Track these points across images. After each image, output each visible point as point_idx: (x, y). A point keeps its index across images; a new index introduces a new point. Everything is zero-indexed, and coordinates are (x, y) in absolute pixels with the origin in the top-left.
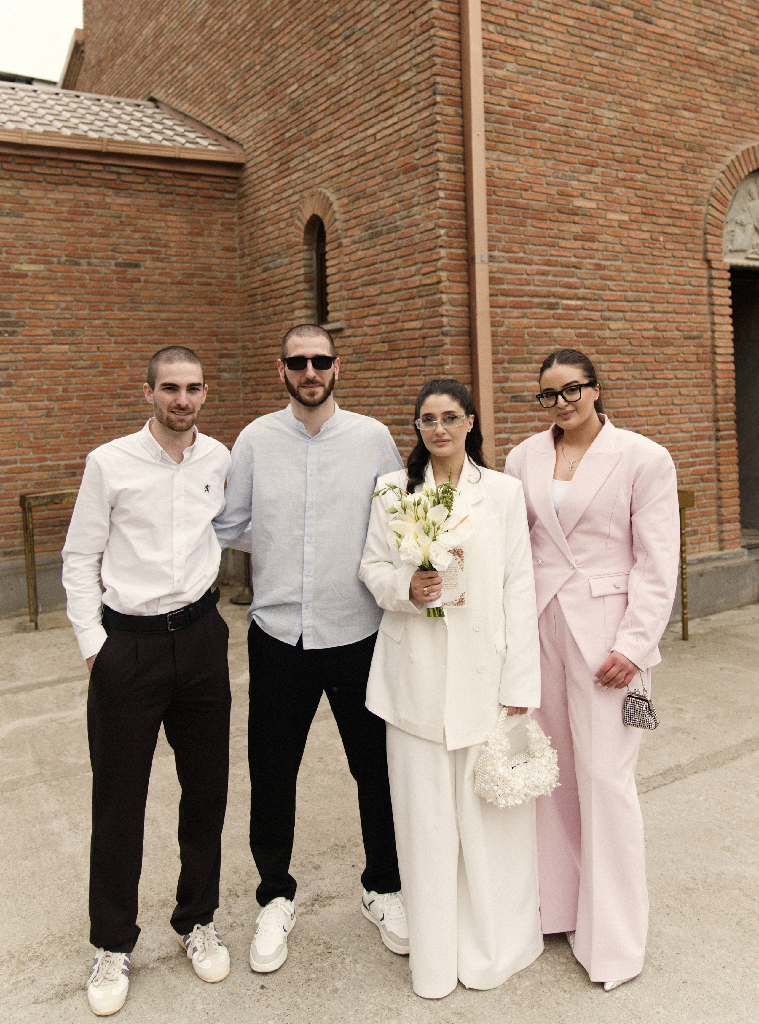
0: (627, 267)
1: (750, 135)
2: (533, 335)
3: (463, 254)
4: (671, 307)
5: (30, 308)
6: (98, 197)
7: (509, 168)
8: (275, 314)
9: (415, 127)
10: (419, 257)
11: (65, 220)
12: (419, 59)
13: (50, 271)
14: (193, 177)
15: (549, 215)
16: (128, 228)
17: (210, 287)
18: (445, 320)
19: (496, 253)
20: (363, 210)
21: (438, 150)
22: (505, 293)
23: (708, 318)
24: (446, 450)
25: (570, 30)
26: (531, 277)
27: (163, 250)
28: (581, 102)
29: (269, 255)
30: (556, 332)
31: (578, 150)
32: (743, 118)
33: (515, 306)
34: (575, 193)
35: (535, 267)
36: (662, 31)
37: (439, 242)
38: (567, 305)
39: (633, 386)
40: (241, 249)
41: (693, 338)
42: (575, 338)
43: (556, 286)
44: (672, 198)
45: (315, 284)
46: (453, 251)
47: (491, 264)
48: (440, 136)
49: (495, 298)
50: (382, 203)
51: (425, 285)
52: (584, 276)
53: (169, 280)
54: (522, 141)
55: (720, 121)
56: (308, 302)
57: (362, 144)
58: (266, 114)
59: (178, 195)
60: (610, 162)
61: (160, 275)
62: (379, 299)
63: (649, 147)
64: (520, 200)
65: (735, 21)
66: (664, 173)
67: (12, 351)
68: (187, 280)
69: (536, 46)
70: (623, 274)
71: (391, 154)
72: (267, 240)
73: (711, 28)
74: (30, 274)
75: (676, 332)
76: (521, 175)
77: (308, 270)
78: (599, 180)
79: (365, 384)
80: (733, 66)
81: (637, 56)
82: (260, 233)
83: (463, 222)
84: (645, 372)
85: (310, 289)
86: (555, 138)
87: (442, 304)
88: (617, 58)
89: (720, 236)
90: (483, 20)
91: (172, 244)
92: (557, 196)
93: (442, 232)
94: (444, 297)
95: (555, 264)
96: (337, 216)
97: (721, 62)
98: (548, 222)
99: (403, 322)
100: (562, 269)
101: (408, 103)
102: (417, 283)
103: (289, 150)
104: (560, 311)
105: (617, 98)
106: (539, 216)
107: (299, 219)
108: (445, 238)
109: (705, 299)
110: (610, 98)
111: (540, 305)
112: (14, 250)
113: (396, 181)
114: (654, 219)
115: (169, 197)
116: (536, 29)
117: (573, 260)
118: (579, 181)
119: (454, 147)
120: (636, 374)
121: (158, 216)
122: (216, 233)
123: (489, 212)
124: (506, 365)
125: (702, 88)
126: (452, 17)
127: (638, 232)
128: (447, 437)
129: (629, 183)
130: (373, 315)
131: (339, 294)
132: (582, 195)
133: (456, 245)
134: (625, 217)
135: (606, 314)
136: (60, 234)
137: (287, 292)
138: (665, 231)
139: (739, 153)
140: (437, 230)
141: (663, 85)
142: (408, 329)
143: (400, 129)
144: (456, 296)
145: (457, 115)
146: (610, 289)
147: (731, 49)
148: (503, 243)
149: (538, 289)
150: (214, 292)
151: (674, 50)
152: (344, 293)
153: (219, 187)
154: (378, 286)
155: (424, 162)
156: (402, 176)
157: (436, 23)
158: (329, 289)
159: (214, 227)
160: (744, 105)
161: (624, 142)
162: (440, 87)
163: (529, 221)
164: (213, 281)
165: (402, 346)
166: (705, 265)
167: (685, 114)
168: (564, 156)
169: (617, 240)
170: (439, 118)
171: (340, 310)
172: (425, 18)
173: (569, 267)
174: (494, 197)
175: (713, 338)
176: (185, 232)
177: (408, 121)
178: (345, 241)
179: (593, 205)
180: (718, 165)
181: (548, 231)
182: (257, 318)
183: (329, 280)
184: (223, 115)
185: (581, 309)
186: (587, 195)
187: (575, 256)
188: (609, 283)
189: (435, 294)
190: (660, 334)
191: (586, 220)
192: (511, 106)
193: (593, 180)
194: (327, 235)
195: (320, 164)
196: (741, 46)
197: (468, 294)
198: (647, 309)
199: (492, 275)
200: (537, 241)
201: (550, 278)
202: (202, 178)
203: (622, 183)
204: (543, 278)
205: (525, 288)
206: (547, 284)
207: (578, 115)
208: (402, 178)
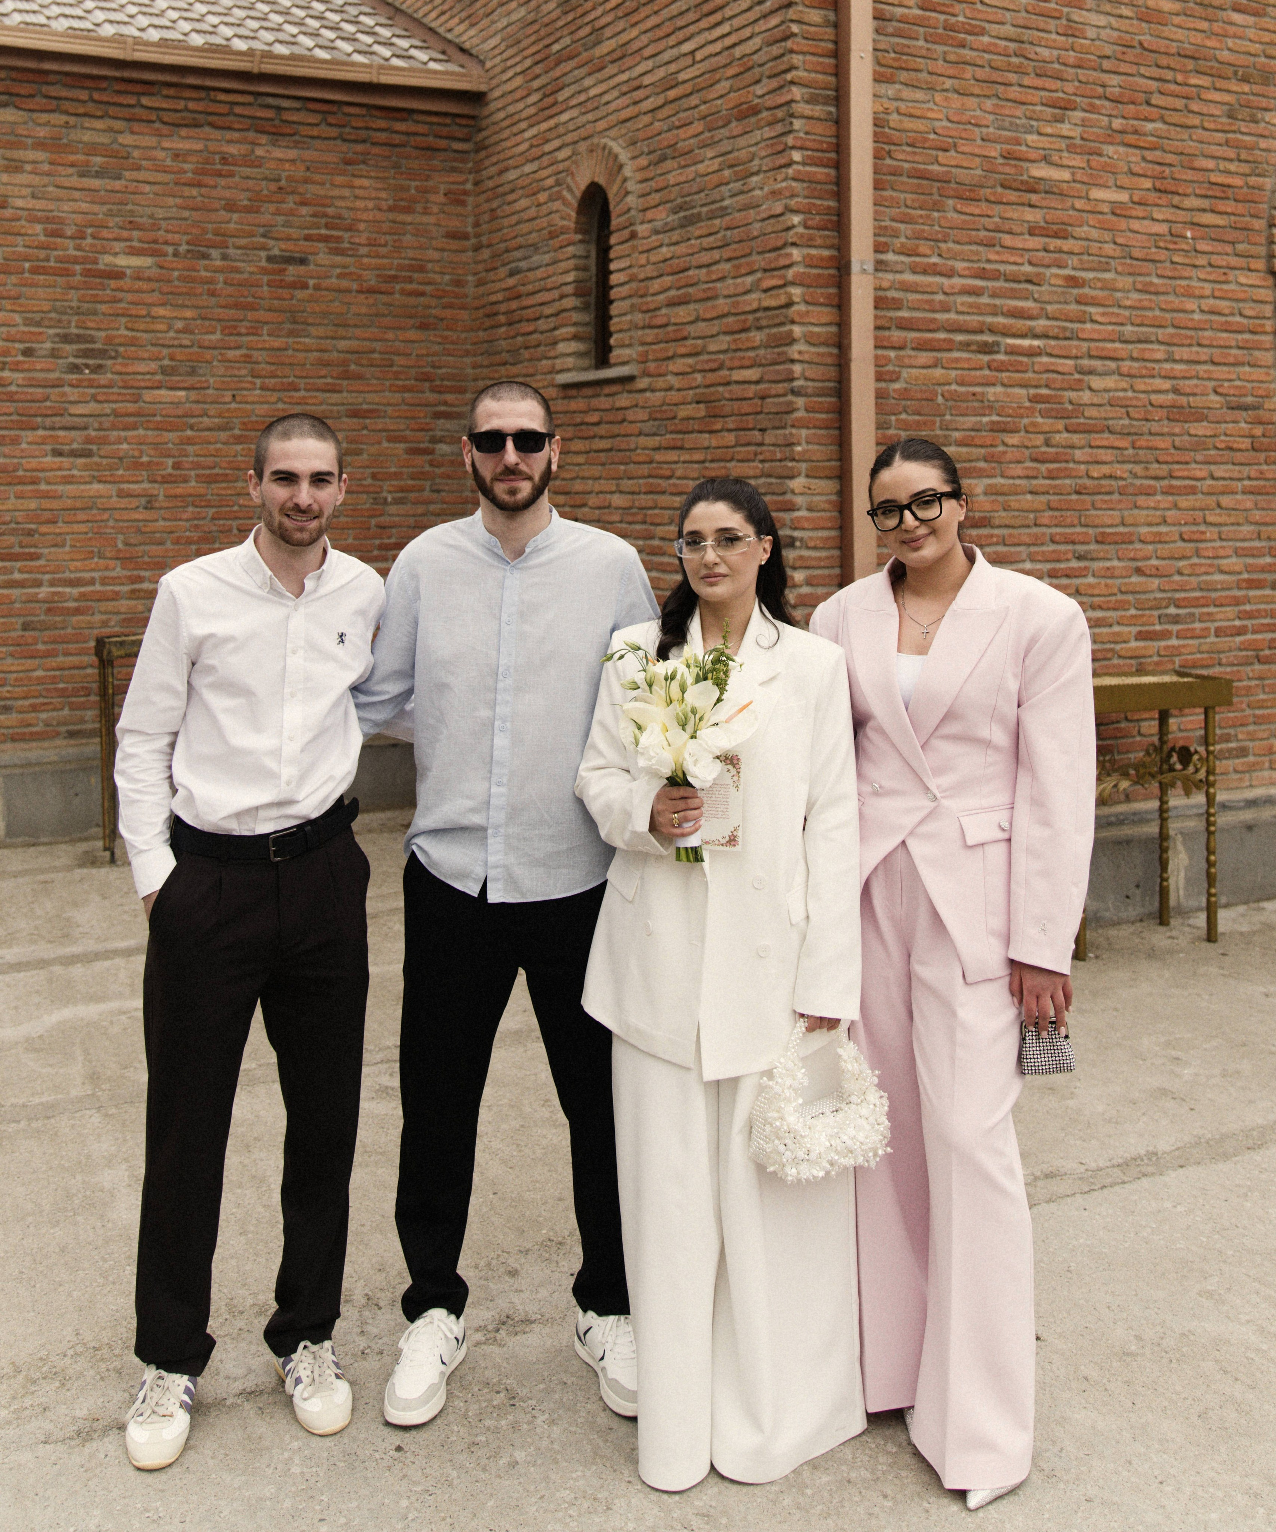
0: (1126, 281)
2: (951, 398)
3: (831, 258)
4: (1205, 354)
5: (127, 328)
6: (244, 148)
7: (918, 113)
8: (527, 348)
9: (757, 42)
10: (758, 261)
11: (190, 185)
13: (161, 267)
14: (398, 115)
15: (986, 192)
16: (290, 198)
17: (421, 299)
18: (797, 369)
19: (890, 257)
20: (672, 179)
21: (792, 83)
22: (904, 325)
23: (1273, 373)
24: (720, 590)
26: (951, 298)
27: (347, 235)
29: (520, 247)
30: (993, 392)
31: (1039, 82)
33: (921, 347)
34: (1033, 155)
35: (957, 281)
37: (790, 236)
38: (1014, 346)
39: (1131, 490)
40: (478, 236)
41: (1245, 408)
42: (1027, 404)
43: (995, 314)
44: (1211, 164)
45: (592, 299)
46: (814, 252)
47: (880, 275)
48: (797, 60)
49: (887, 333)
50: (701, 167)
51: (767, 309)
52: (1046, 297)
53: (355, 286)
54: (940, 66)
56: (581, 329)
57: (673, 68)
58: (523, 12)
59: (373, 144)
60: (1097, 102)
61: (340, 276)
62: (692, 329)
63: (1170, 75)
64: (935, 167)
66: (1196, 121)
67: (94, 398)
68: (384, 287)
70: (1118, 295)
71: (717, 86)
72: (518, 223)
74: (128, 272)
75: (1213, 397)
76: (937, 124)
77: (581, 275)
78: (1076, 132)
79: (668, 473)
82: (508, 209)
83: (832, 204)
84: (1156, 465)
85: (585, 307)
86: (999, 60)
87: (793, 341)
91: (362, 226)
92: (1001, 160)
93: (796, 219)
94: (797, 330)
95: (996, 276)
96: (630, 186)
98: (984, 205)
99: (731, 369)
100: (1007, 285)
102: (755, 305)
103: (557, 72)
104: (1001, 357)
106: (968, 193)
107: (569, 189)
108: (801, 230)
111: (965, 346)
112: (105, 233)
113: (724, 132)
114: (1176, 200)
115: (360, 147)
117: (1027, 268)
118: (1040, 134)
119: (821, 77)
120: (1138, 469)
121: (339, 180)
122: (435, 209)
123: (878, 186)
127: (1146, 223)
128: (722, 569)
129: (1131, 139)
130: (683, 356)
131: (628, 317)
132: (1046, 159)
133: (819, 241)
134: (1124, 197)
135: (1085, 362)
136: (179, 207)
137: (548, 310)
138: (1195, 220)
140: (788, 216)
142: (737, 382)
143: (734, 45)
144: (817, 329)
145: (827, 23)
146: (1092, 321)
148: (903, 240)
149: (961, 317)
150: (430, 307)
152: (638, 317)
153: (445, 131)
154: (692, 306)
155: (769, 101)
156: (734, 124)
158: (614, 309)
159: (432, 198)
161: (1124, 68)
163: (950, 202)
164: (428, 289)
165: (727, 410)
166: (1270, 281)
167: (1236, 17)
168: (1014, 92)
169: (1107, 236)
170: (795, 29)
171: (629, 346)
173: (1020, 282)
174: (888, 161)
176: (384, 206)
177: (747, 32)
178: (642, 229)
179: (1066, 175)
181: (983, 220)
182: (500, 353)
183: (613, 294)
184: (455, 11)
185: (1040, 355)
186: (1055, 158)
187: (1030, 263)
188: (1092, 309)
189: (782, 324)
190: (1183, 400)
191: (1052, 201)
192: (922, 9)
193: (1065, 133)
194: (613, 216)
195: (606, 98)
197: (839, 325)
198: (1159, 356)
199: (881, 293)
200: (962, 235)
201: (985, 300)
202: (415, 117)
203: (1119, 137)
204: (972, 299)
205: (940, 316)
206: (979, 310)
207: (1041, 22)
208: (735, 127)
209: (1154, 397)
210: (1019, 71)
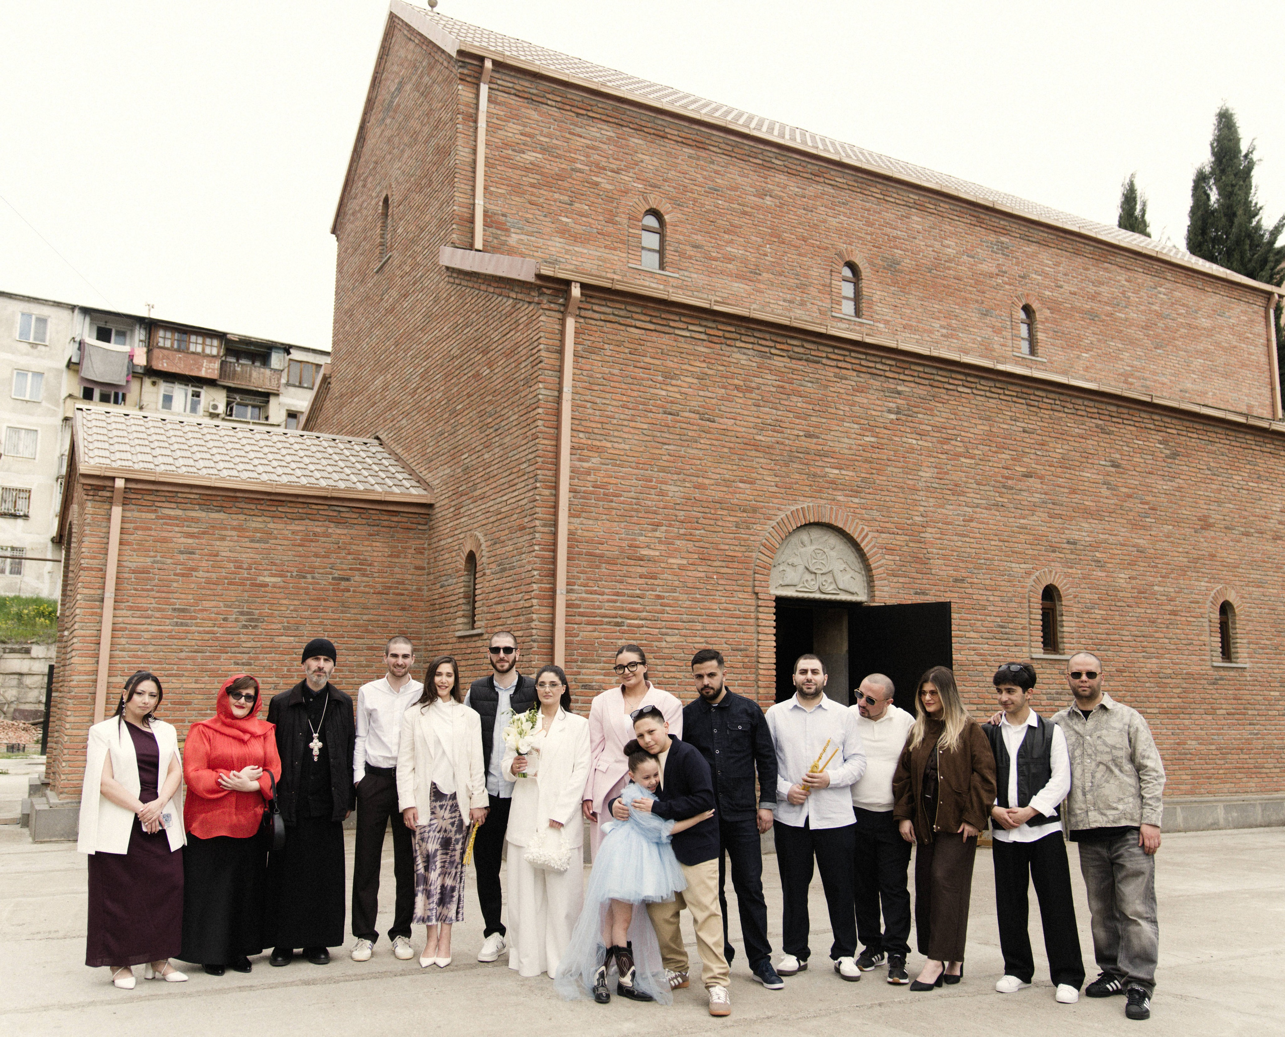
0: (684, 597)
1: (802, 498)
2: (600, 644)
3: (549, 588)
4: (721, 627)
5: (269, 609)
6: (323, 529)
7: (590, 529)
9: (526, 500)
10: (523, 588)
12: (530, 456)
13: (285, 582)
14: (394, 514)
15: (620, 561)
16: (343, 551)
17: (402, 597)
18: (535, 631)
19: (575, 587)
20: (497, 552)
21: (537, 518)
22: (581, 615)
23: (755, 635)
24: (549, 701)
25: (645, 432)
26: (603, 603)
27: (368, 568)
28: (651, 481)
29: (445, 575)
31: (646, 515)
32: (795, 486)
33: (589, 623)
34: (642, 545)
35: (605, 597)
36: (725, 427)
37: (533, 579)
38: (631, 623)
40: (428, 568)
41: (740, 650)
43: (623, 610)
44: (727, 547)
45: (470, 600)
46: (542, 585)
47: (571, 594)
48: (539, 509)
49: (573, 617)
52: (647, 603)
53: (372, 590)
55: (774, 489)
56: (464, 612)
57: (499, 506)
58: (449, 470)
59: (382, 526)
60: (673, 522)
61: (365, 586)
62: (502, 615)
63: (707, 510)
64: (598, 551)
65: (791, 415)
66: (720, 529)
67: (253, 640)
68: (385, 591)
69: (616, 445)
70: (680, 602)
71: (514, 516)
72: (445, 564)
73: (769, 421)
74: (270, 584)
75: (725, 645)
76: (597, 533)
77: (466, 589)
78: (663, 535)
80: (787, 448)
81: (700, 446)
82: (441, 557)
83: (550, 566)
86: (627, 507)
87: (533, 620)
88: (683, 449)
89: (768, 575)
90: (572, 430)
91: (376, 563)
92: (628, 548)
93: (536, 572)
94: (535, 616)
95: (624, 595)
96: (484, 553)
97: (777, 446)
98: (619, 566)
100: (628, 598)
101: (523, 484)
102: (521, 606)
103: (461, 499)
105: (681, 477)
106: (611, 562)
107: (464, 551)
108: (538, 577)
109: (752, 621)
110: (675, 477)
111: (609, 623)
112: (260, 567)
113: (516, 534)
114: (709, 563)
115: (376, 528)
116: (616, 433)
118: (646, 536)
119: (547, 516)
121: (367, 542)
122: (410, 556)
123: (569, 559)
124: (579, 663)
125: (758, 466)
126: (552, 431)
127: (695, 572)
128: (551, 694)
129: (688, 537)
131: (482, 608)
132: (647, 546)
133: (544, 581)
134: (685, 562)
135: (664, 630)
136: (294, 555)
137: (454, 604)
138: (718, 571)
139: (789, 513)
141: (723, 466)
143: (519, 500)
144: (542, 616)
145: (551, 495)
146: (668, 613)
147: (786, 435)
148: (579, 580)
149: (608, 611)
150: (406, 600)
151: (733, 439)
152: (486, 608)
153: (414, 520)
154: (503, 605)
155: (529, 525)
156: (518, 532)
157: (540, 435)
158: (477, 605)
159: (409, 550)
160: (797, 476)
161: (685, 508)
162: (540, 477)
163: (604, 565)
164: (405, 592)
166: (754, 596)
167: (741, 485)
168: (635, 519)
169: (675, 578)
170: (538, 497)
171: (482, 620)
172: (534, 431)
173: (634, 597)
174: (577, 549)
175: (758, 651)
176: (386, 554)
177: (523, 496)
178: (488, 571)
179: (657, 553)
180: (771, 522)
181: (619, 572)
183: (477, 598)
184: (423, 463)
185: (643, 627)
186: (652, 546)
187: (640, 589)
188: (668, 608)
189: (531, 614)
191: (650, 564)
192: (594, 487)
193: (658, 536)
194: (478, 565)
195: (476, 514)
196: (796, 432)
197: (552, 614)
198: (699, 627)
199: (571, 602)
200: (609, 578)
201: (618, 604)
202: (401, 516)
203: (682, 537)
204: (611, 604)
205: (598, 611)
206: (615, 609)
207: (647, 491)
208: (519, 534)
209: (696, 645)
210: (637, 511)
